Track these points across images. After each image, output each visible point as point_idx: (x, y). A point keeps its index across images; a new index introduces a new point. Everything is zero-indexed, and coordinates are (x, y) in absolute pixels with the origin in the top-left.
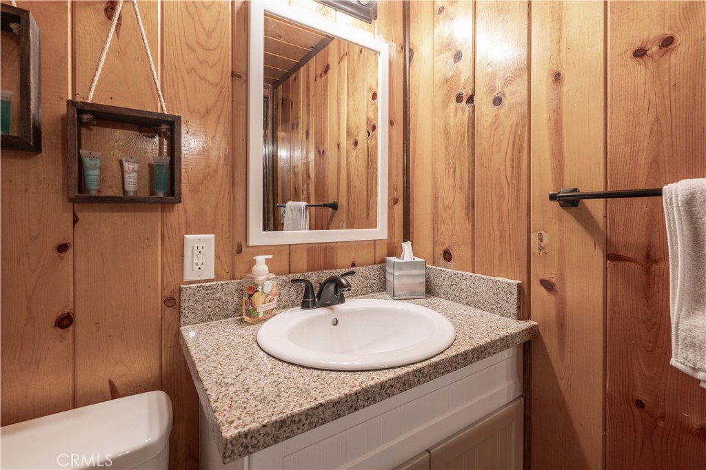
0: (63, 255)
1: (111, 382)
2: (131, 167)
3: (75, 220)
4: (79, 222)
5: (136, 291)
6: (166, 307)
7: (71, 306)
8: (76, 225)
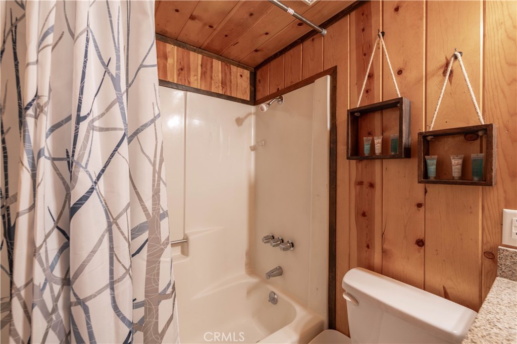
0: (420, 209)
1: (444, 288)
2: (456, 162)
3: (426, 192)
4: (428, 193)
5: (462, 240)
6: (485, 258)
7: (423, 236)
8: (426, 194)
